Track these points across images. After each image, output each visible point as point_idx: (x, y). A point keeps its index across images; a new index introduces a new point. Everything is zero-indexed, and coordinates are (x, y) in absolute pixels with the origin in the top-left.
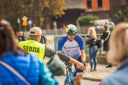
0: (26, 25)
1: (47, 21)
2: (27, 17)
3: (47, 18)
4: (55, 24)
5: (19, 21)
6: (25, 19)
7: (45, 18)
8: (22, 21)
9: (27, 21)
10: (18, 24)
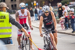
0: (36, 5)
1: (46, 3)
2: (36, 1)
3: (46, 2)
4: (50, 4)
5: (32, 3)
6: (35, 2)
7: (45, 2)
8: (33, 3)
9: (36, 3)
10: (32, 5)
